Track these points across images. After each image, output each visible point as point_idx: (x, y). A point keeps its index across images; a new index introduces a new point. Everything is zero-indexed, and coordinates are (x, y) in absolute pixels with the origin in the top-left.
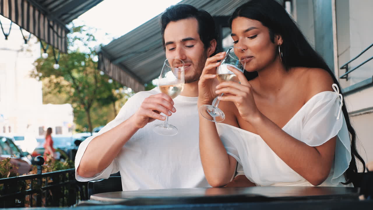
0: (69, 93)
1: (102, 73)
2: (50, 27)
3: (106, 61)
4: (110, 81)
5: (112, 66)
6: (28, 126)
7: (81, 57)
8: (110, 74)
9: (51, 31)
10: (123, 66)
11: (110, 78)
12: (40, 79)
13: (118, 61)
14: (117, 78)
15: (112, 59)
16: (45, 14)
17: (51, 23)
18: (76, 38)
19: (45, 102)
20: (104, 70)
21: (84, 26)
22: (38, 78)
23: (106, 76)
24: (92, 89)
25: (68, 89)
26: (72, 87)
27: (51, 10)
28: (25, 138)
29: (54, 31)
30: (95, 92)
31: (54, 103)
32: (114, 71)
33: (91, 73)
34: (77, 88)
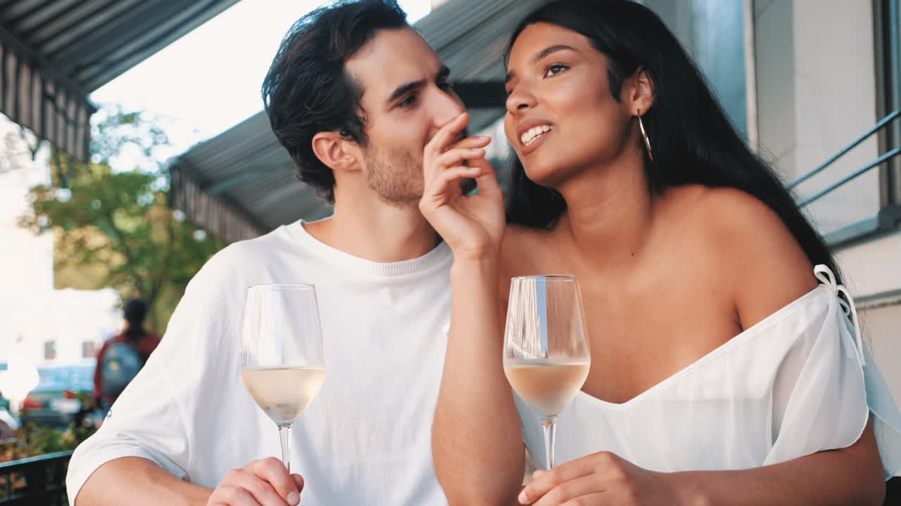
0: (107, 262)
1: (179, 216)
2: (45, 97)
3: (190, 189)
4: (200, 235)
5: (204, 200)
6: (20, 339)
7: (137, 182)
8: (200, 219)
9: (50, 108)
10: (230, 201)
11: (200, 228)
12: (42, 230)
13: (218, 188)
14: (215, 227)
15: (204, 184)
16: (35, 67)
17: (50, 89)
18: (124, 140)
19: (60, 284)
20: (185, 209)
21: (144, 110)
22: (36, 229)
23: (190, 224)
24: (161, 256)
25: (104, 254)
26: (114, 249)
27: (50, 56)
28: (9, 366)
29: (56, 109)
30: (168, 262)
31: (79, 287)
32: (207, 210)
33: (159, 219)
34: (127, 252)
